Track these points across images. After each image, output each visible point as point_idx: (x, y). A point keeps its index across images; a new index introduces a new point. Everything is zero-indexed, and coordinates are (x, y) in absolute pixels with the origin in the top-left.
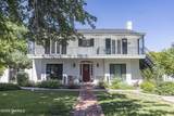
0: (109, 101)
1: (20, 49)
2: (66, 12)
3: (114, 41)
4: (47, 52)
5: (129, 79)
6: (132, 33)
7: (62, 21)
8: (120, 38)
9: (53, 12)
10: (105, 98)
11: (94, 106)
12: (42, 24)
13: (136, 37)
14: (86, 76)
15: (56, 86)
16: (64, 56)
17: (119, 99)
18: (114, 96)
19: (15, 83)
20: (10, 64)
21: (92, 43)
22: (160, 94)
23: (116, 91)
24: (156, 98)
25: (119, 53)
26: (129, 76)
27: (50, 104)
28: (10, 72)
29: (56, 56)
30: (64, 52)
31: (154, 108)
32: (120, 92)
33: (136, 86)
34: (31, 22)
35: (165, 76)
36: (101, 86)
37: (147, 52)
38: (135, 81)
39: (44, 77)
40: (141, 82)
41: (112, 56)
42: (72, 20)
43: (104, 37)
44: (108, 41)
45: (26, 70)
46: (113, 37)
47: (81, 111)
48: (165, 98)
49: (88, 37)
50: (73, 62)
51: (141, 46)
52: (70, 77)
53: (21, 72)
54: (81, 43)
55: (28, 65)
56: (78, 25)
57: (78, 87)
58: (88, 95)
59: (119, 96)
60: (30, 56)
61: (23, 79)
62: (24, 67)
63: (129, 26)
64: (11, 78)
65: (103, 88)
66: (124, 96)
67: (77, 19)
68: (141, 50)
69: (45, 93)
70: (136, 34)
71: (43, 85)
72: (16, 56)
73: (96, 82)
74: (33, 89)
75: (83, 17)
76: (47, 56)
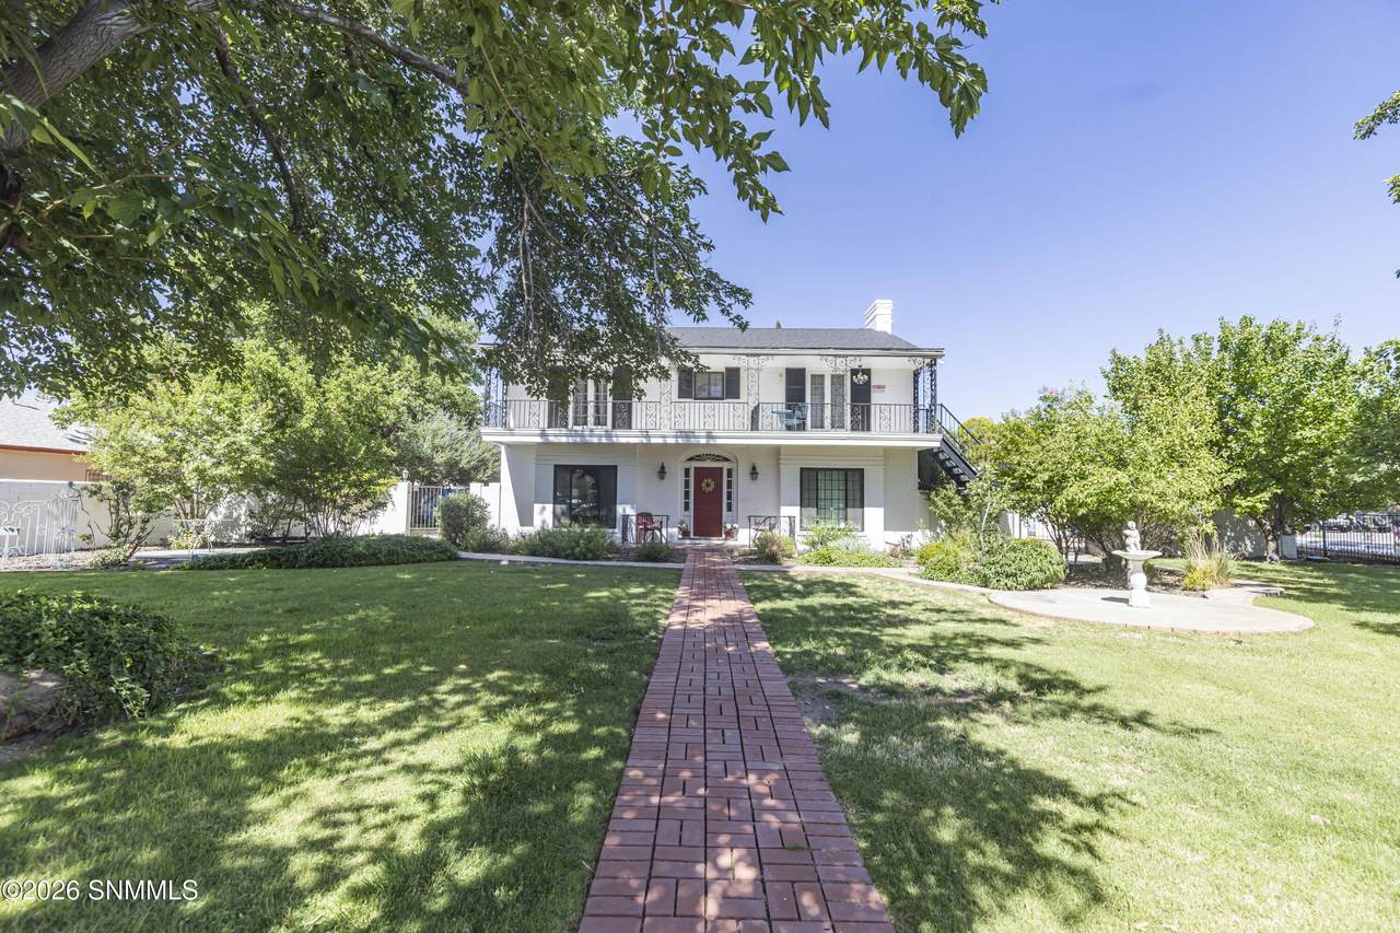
0: (792, 604)
1: (451, 406)
2: (639, 271)
3: (818, 379)
4: (556, 417)
5: (874, 528)
6: (891, 347)
7: (619, 306)
8: (843, 366)
9: (589, 275)
10: (776, 594)
11: (735, 621)
12: (550, 320)
13: (907, 365)
14: (708, 511)
15: (592, 551)
16: (624, 437)
17: (830, 599)
18: (810, 587)
19: (436, 536)
20: (412, 463)
21: (730, 384)
22: (985, 582)
23: (820, 571)
24: (970, 596)
25: (837, 424)
26: (874, 515)
27: (577, 608)
28: (415, 497)
29: (596, 434)
30: (623, 419)
31: (948, 628)
32: (836, 573)
33: (902, 553)
34: (508, 306)
35: (1013, 518)
36: (766, 555)
37: (950, 425)
38: (896, 537)
39: (544, 516)
40: (920, 539)
41: (810, 438)
42: (657, 301)
43: (782, 362)
44: (795, 378)
45: (475, 488)
46: (813, 364)
47: (686, 632)
48: (1000, 596)
49: (716, 362)
50: (657, 460)
51: (924, 402)
52: (645, 517)
53: (456, 495)
54: (691, 385)
55: (483, 470)
56: (677, 321)
57: (680, 555)
58: (714, 583)
59: (829, 587)
60: (490, 434)
61: (462, 520)
62: (465, 478)
63: (883, 319)
64: (418, 518)
65: (772, 559)
66: (847, 589)
67: (678, 301)
68: (925, 414)
69: (554, 574)
70: (908, 351)
71: (541, 546)
72: (436, 432)
73: (744, 538)
74: (505, 560)
75: (700, 290)
76: (558, 436)
